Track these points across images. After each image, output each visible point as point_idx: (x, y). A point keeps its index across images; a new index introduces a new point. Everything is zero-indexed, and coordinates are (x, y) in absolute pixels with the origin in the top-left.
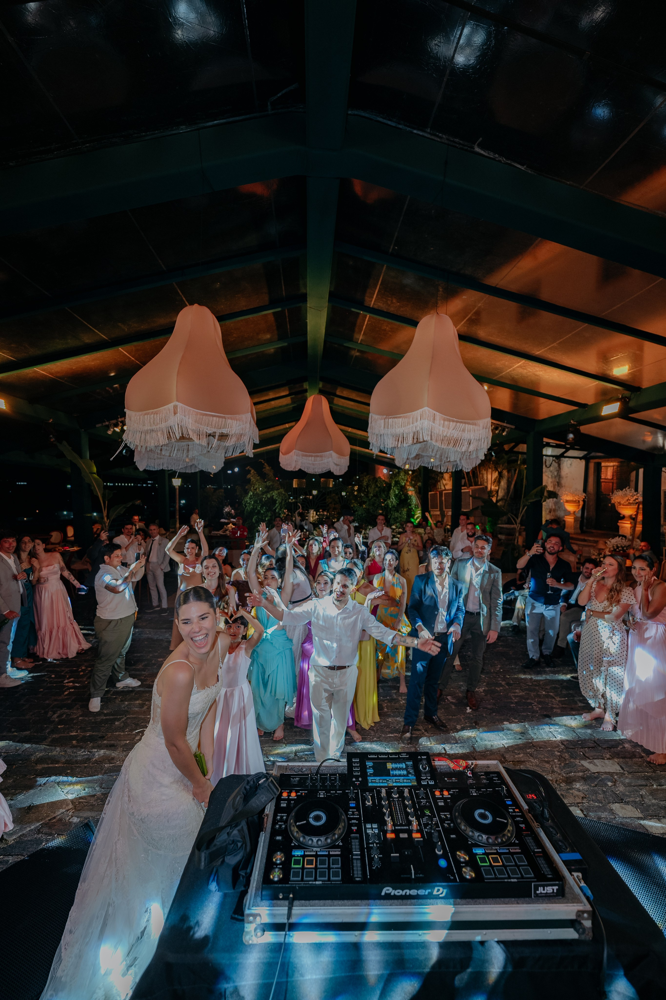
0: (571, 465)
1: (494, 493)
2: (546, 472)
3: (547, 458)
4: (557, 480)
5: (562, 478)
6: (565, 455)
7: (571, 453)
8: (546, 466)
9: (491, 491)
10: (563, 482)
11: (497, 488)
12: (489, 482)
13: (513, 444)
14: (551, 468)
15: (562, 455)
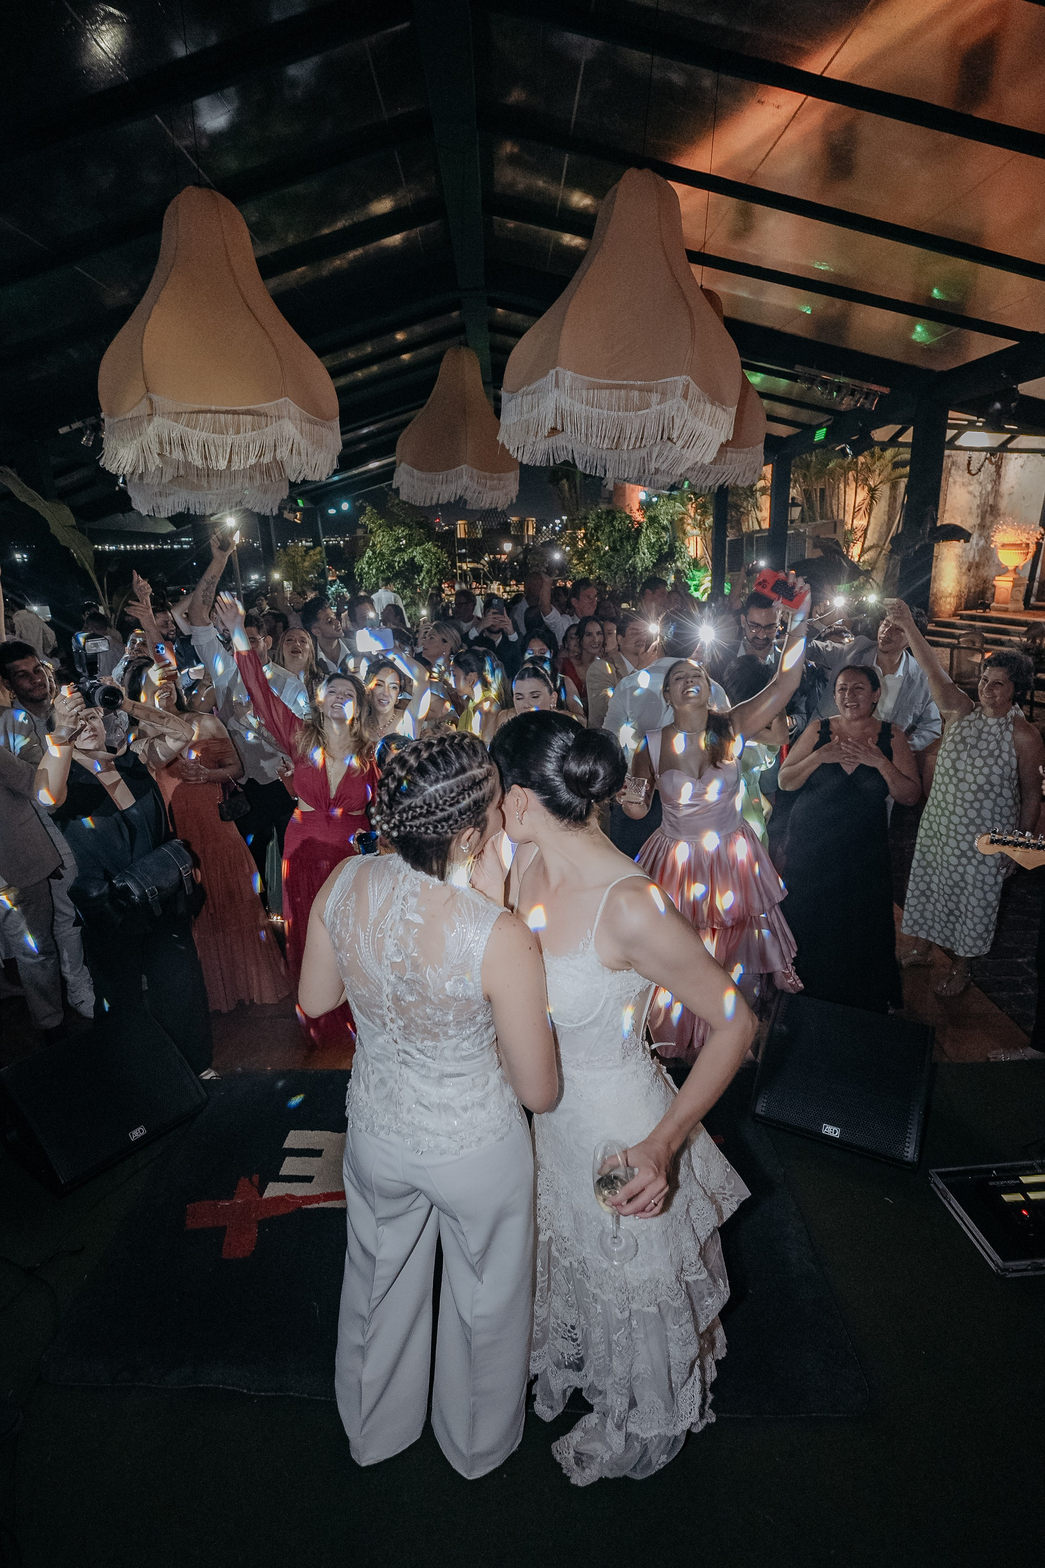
0: (1022, 467)
1: (859, 534)
2: (970, 484)
3: (975, 455)
4: (991, 502)
5: (1002, 497)
6: (1010, 446)
7: (1025, 441)
8: (969, 472)
9: (852, 531)
10: (1003, 504)
11: (864, 522)
12: (850, 509)
13: (900, 426)
14: (982, 476)
15: (1003, 448)
